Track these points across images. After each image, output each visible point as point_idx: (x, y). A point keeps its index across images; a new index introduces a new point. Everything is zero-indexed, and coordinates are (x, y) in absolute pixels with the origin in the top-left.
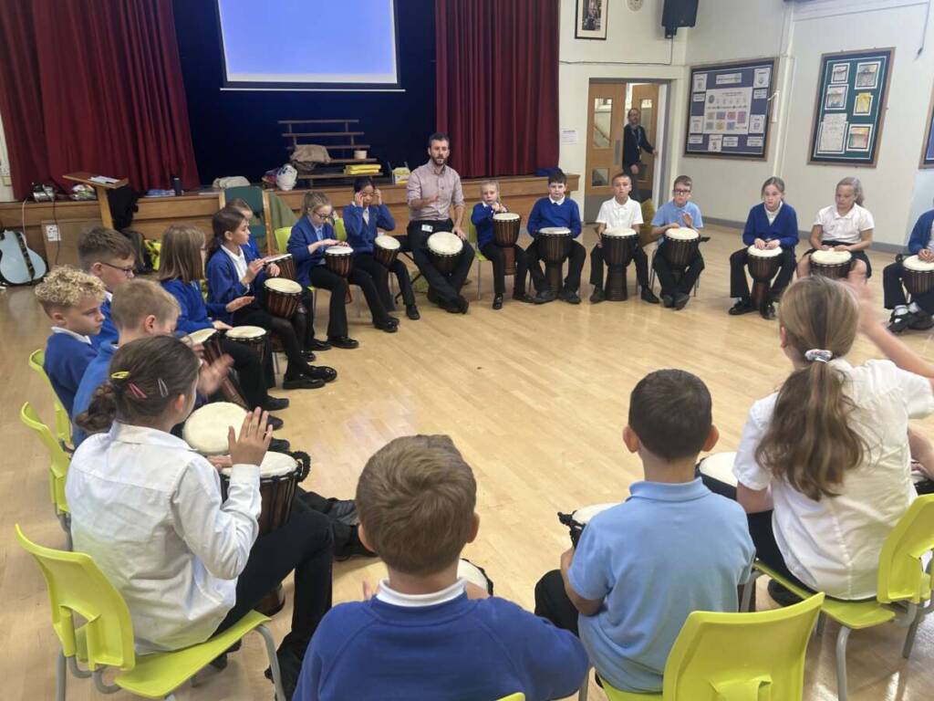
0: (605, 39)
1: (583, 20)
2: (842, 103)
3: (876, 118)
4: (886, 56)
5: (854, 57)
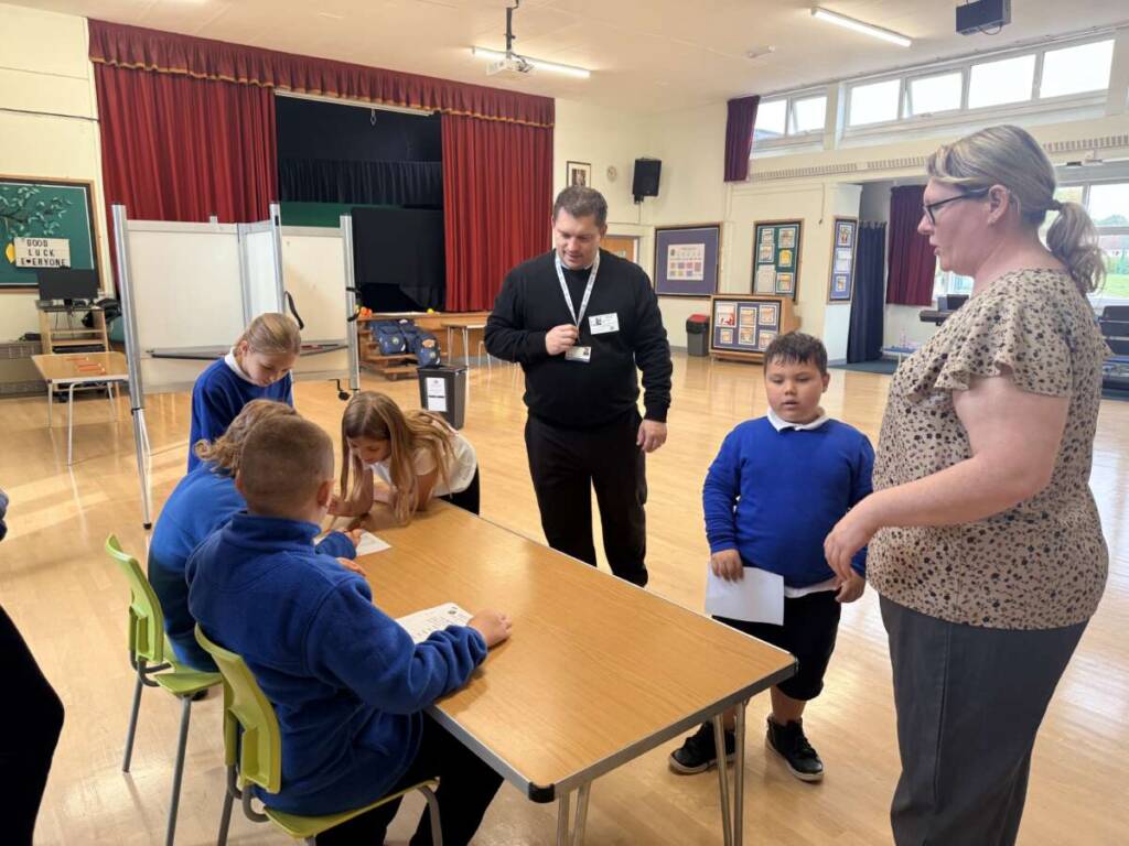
2: (771, 257)
3: (795, 268)
4: (798, 224)
5: (776, 225)
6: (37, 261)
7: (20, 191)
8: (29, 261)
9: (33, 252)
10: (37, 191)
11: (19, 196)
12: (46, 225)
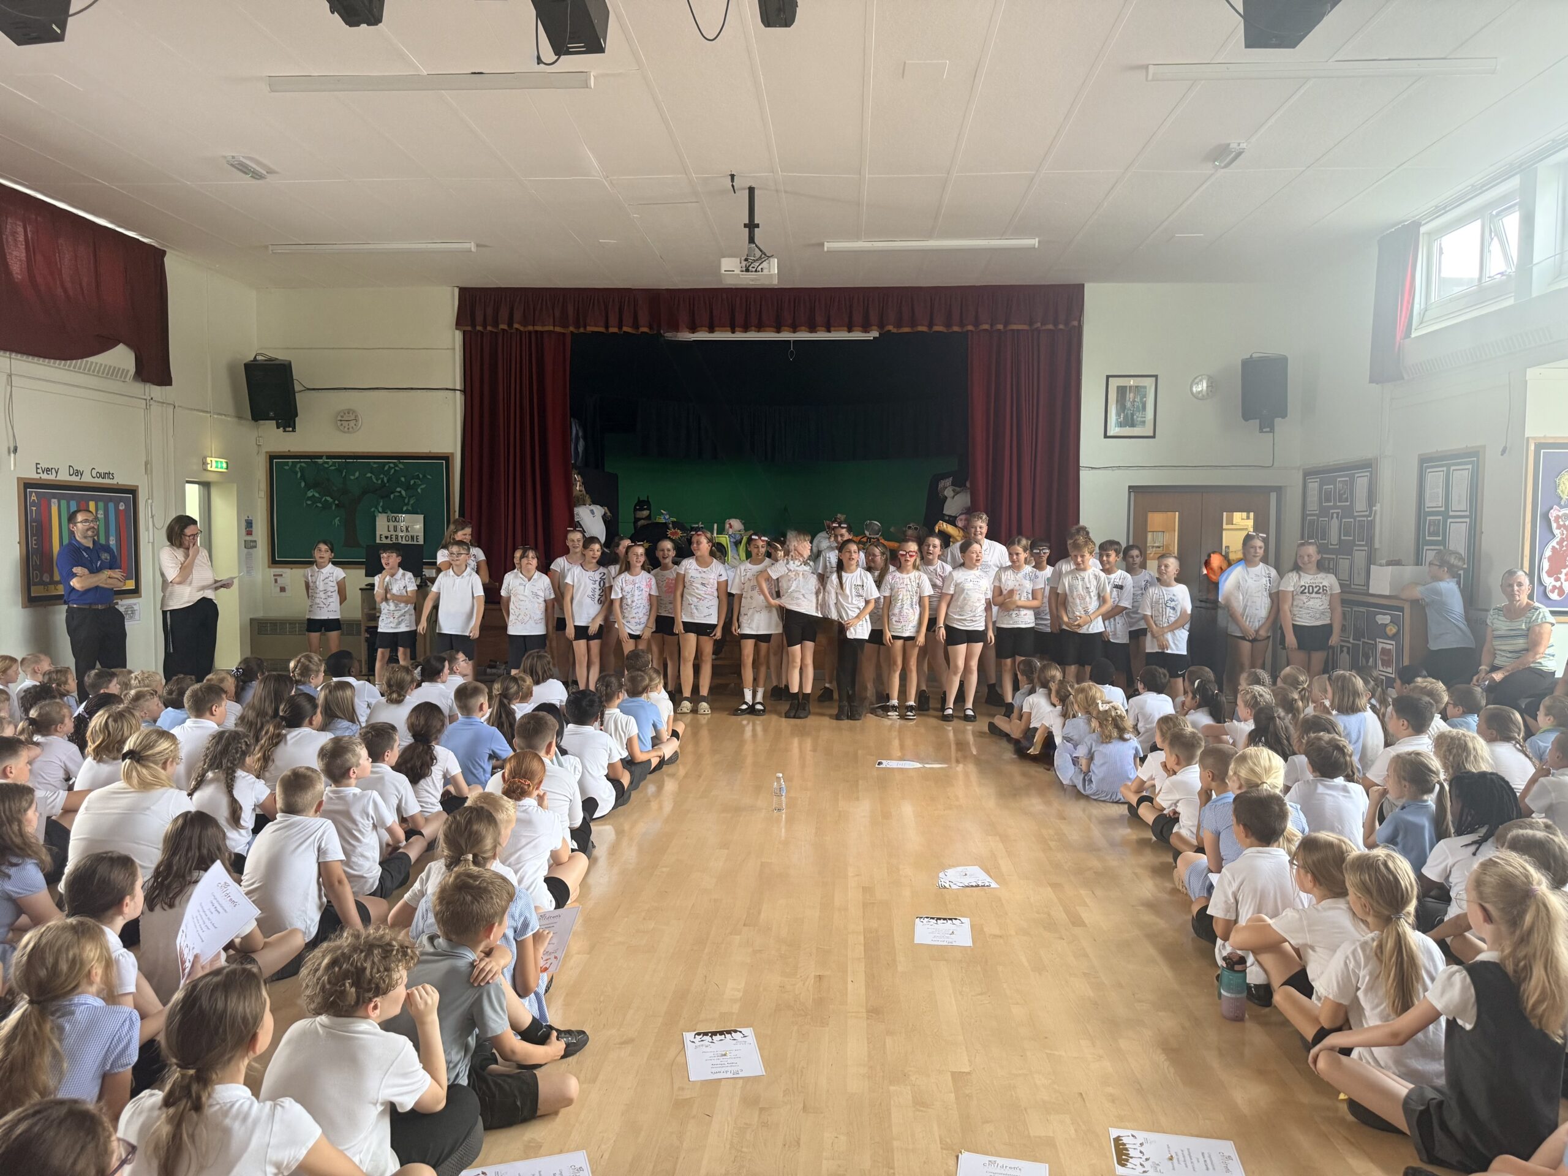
0: (1154, 437)
1: (1118, 415)
4: (1476, 456)
5: (1450, 459)
6: (394, 537)
7: (386, 468)
8: (387, 537)
9: (391, 529)
10: (401, 466)
11: (387, 473)
12: (406, 501)
